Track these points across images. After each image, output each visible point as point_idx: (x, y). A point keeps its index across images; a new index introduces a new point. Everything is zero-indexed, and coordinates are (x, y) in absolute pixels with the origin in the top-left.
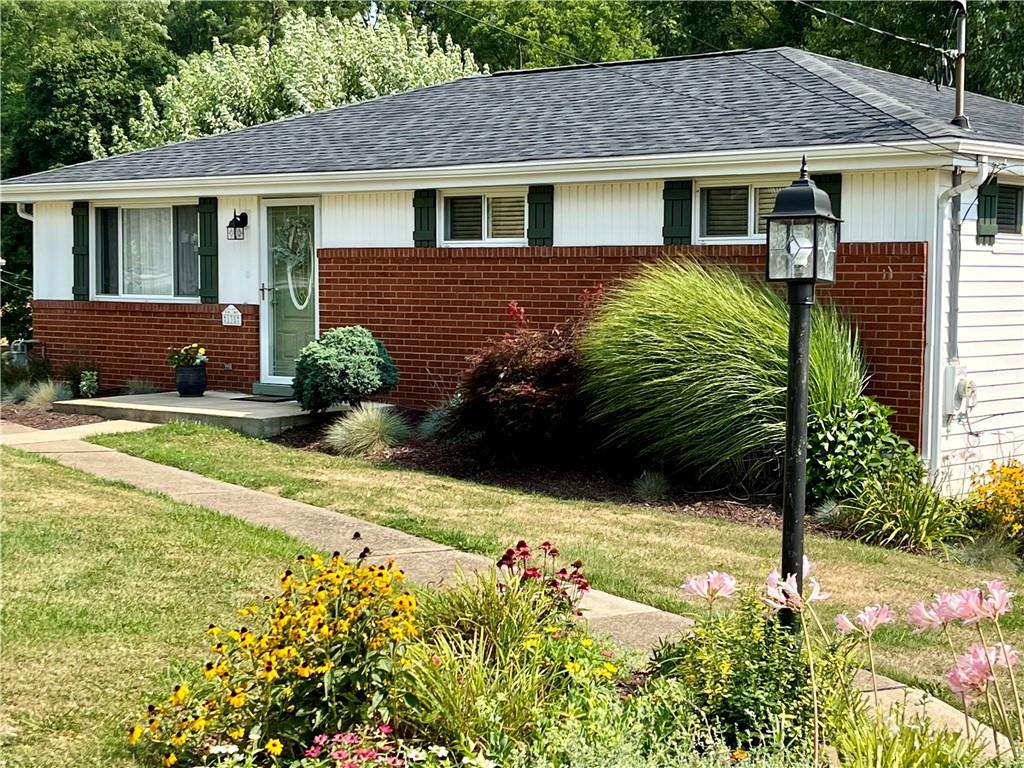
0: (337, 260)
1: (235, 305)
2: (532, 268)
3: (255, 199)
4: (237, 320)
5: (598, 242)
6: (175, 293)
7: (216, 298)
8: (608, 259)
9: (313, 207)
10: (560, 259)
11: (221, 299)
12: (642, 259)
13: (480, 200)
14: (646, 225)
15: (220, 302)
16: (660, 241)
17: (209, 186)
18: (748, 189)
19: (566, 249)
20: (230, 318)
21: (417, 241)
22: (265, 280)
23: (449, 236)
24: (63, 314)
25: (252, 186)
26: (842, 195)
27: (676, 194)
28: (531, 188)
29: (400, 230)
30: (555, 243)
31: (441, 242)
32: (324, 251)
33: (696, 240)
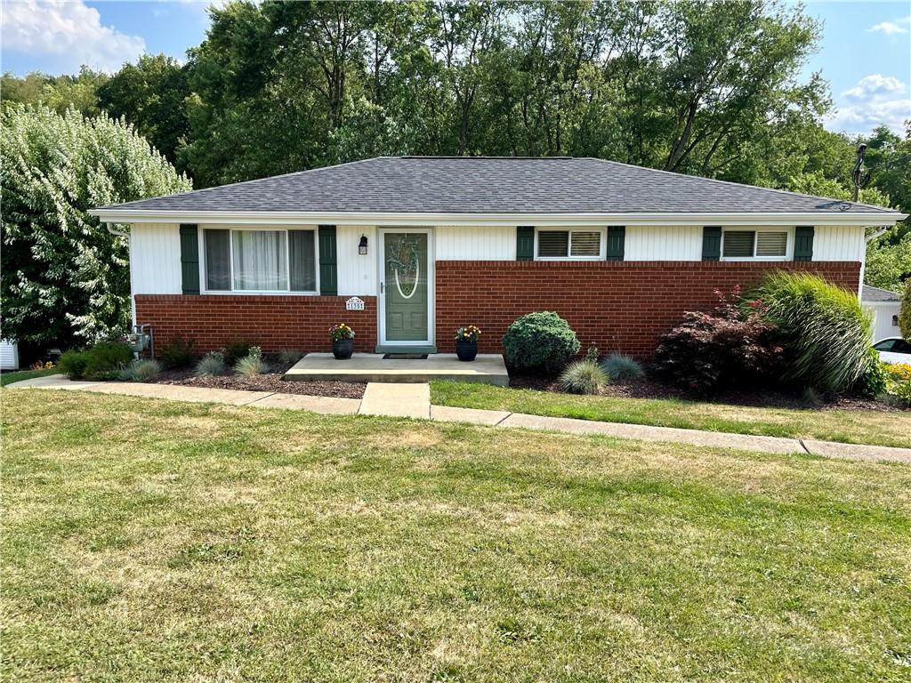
0: (453, 268)
1: (359, 297)
2: (611, 273)
3: (374, 228)
4: (361, 306)
5: (656, 259)
6: (292, 289)
7: (335, 292)
8: (666, 268)
9: (426, 234)
10: (629, 268)
11: (341, 293)
12: (691, 269)
13: (566, 233)
14: (689, 250)
15: (339, 294)
16: (699, 259)
17: (327, 218)
18: (752, 234)
19: (634, 262)
20: (355, 305)
21: (518, 257)
22: (383, 280)
23: (540, 254)
24: (172, 304)
25: (370, 220)
26: (814, 238)
27: (711, 234)
28: (609, 228)
29: (504, 250)
30: (626, 259)
31: (536, 258)
32: (437, 262)
33: (722, 259)
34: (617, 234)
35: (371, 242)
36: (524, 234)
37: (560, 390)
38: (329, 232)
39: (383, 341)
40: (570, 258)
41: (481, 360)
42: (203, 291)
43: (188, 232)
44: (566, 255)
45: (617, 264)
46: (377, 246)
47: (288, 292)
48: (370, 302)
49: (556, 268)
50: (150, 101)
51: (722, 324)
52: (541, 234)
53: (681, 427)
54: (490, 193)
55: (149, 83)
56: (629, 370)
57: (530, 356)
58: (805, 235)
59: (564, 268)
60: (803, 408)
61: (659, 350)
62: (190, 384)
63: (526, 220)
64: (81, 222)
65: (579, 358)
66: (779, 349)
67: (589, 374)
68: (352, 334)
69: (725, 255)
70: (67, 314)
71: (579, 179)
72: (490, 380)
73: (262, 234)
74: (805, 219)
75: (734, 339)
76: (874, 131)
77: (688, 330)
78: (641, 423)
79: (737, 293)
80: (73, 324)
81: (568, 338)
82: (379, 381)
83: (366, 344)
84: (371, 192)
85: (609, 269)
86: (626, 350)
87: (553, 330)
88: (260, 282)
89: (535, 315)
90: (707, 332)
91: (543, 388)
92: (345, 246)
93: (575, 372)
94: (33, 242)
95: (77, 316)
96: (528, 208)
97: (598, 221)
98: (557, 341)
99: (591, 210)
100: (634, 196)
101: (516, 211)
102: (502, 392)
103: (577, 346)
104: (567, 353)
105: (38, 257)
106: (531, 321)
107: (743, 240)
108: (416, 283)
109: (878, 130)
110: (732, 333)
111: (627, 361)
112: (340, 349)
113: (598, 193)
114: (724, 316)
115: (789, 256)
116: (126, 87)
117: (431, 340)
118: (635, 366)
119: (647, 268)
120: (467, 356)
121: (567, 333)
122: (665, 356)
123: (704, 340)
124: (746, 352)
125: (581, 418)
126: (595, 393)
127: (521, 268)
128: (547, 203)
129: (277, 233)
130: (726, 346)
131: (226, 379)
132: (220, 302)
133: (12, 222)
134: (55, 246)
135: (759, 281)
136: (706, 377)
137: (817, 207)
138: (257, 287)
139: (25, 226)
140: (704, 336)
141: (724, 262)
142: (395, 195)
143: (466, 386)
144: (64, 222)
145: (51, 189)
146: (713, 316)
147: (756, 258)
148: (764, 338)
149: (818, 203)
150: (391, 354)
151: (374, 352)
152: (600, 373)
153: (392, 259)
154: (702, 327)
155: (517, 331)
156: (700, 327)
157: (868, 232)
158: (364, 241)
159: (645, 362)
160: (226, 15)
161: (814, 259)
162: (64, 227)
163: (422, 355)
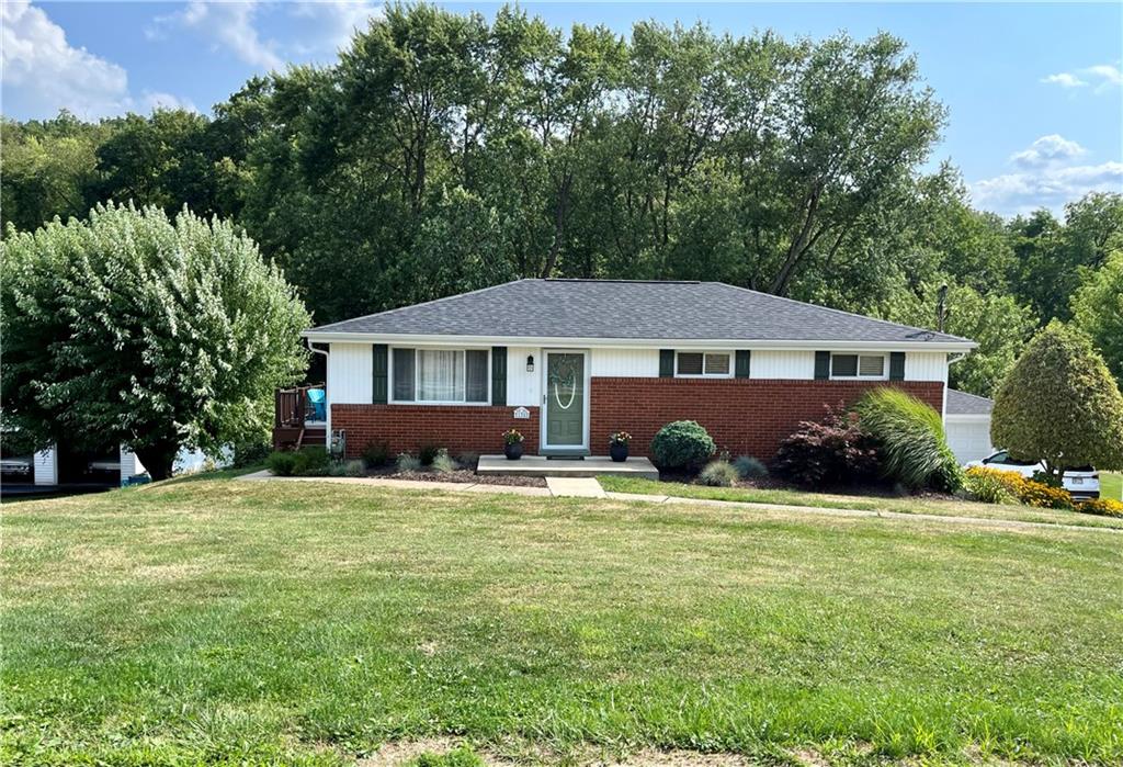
0: (605, 383)
1: (525, 407)
2: (739, 389)
3: (539, 349)
4: (525, 414)
5: (776, 378)
6: (467, 400)
7: (504, 402)
8: (785, 386)
9: (583, 355)
10: (755, 385)
11: (510, 403)
12: (806, 386)
13: (701, 355)
14: (805, 371)
15: (508, 404)
16: (812, 378)
17: (499, 341)
18: (856, 357)
19: (758, 380)
20: (521, 414)
21: (661, 375)
22: (545, 393)
23: (679, 372)
24: (363, 412)
25: (536, 343)
26: (906, 362)
27: (822, 357)
28: (737, 351)
29: (649, 368)
30: (751, 377)
31: (676, 375)
32: (592, 378)
33: (831, 378)
34: (743, 357)
35: (537, 361)
36: (666, 355)
37: (701, 483)
38: (500, 353)
39: (544, 445)
40: (705, 376)
41: (631, 461)
42: (390, 401)
43: (379, 351)
44: (701, 373)
45: (744, 381)
46: (541, 364)
47: (463, 403)
48: (535, 411)
49: (694, 384)
50: (167, 166)
51: (830, 431)
52: (680, 354)
53: (796, 505)
54: (634, 319)
55: (167, 144)
56: (755, 469)
57: (675, 456)
58: (898, 359)
59: (699, 384)
60: (892, 497)
61: (780, 452)
62: (398, 478)
63: (667, 345)
64: (189, 326)
65: (715, 458)
66: (872, 452)
67: (724, 471)
68: (522, 438)
69: (833, 375)
70: (175, 423)
71: (709, 306)
72: (644, 476)
73: (441, 354)
74: (898, 347)
75: (838, 443)
76: (1033, 214)
77: (802, 436)
78: (767, 503)
79: (841, 406)
80: (180, 432)
81: (707, 442)
82: (555, 476)
83: (532, 448)
84: (532, 317)
85: (737, 385)
86: (752, 454)
87: (695, 436)
88: (438, 393)
89: (678, 423)
90: (817, 438)
91: (687, 482)
92: (514, 363)
93: (711, 470)
94: (145, 346)
95: (184, 423)
96: (669, 334)
97: (728, 345)
98: (699, 445)
99: (722, 337)
100: (757, 323)
101: (660, 337)
102: (657, 484)
103: (714, 449)
104: (706, 454)
105: (148, 362)
106: (676, 428)
107: (847, 363)
108: (573, 394)
109: (1037, 214)
110: (837, 438)
111: (753, 461)
112: (513, 450)
113: (727, 319)
114: (831, 426)
115: (886, 376)
116: (135, 147)
117: (585, 446)
118: (760, 465)
119: (768, 385)
120: (619, 457)
121: (706, 439)
122: (784, 457)
123: (814, 444)
124: (848, 453)
125: (722, 500)
126: (729, 486)
127: (663, 384)
128: (684, 328)
129: (455, 352)
130: (831, 449)
131: (428, 474)
132: (405, 411)
133: (123, 327)
134: (165, 351)
135: (858, 397)
136: (816, 473)
137: (907, 337)
138: (435, 399)
139: (136, 331)
140: (815, 441)
141: (833, 381)
142: (555, 320)
143: (627, 480)
144: (175, 327)
145: (163, 292)
146: (822, 425)
147: (859, 378)
148: (861, 443)
149: (908, 333)
150: (551, 456)
151: (537, 455)
152: (732, 471)
153: (553, 375)
154: (812, 433)
155: (665, 436)
156: (812, 434)
157: (949, 357)
158: (530, 360)
159: (768, 464)
160: (292, 84)
161: (906, 379)
162: (174, 333)
163: (579, 457)
